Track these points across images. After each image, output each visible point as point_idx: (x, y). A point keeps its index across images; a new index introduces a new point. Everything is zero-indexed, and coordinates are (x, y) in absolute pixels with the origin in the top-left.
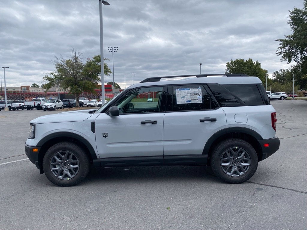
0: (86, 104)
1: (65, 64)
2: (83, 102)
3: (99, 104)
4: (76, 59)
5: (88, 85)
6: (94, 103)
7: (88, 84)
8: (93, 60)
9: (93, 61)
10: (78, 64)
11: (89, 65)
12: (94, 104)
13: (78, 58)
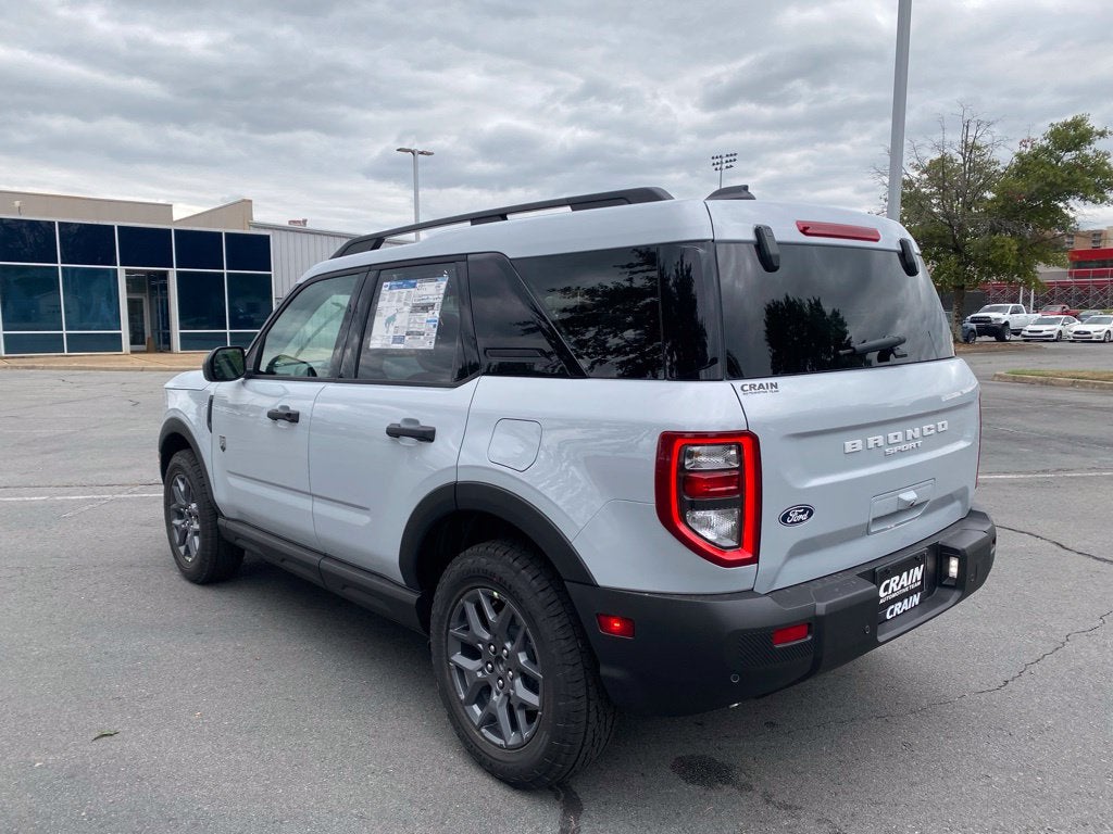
0: (1017, 332)
1: (925, 176)
2: (1007, 324)
3: (1076, 333)
4: (970, 148)
5: (1000, 252)
6: (1058, 327)
7: (1003, 246)
8: (1045, 143)
9: (1045, 150)
10: (978, 168)
11: (1026, 165)
12: (1055, 333)
13: (978, 143)
